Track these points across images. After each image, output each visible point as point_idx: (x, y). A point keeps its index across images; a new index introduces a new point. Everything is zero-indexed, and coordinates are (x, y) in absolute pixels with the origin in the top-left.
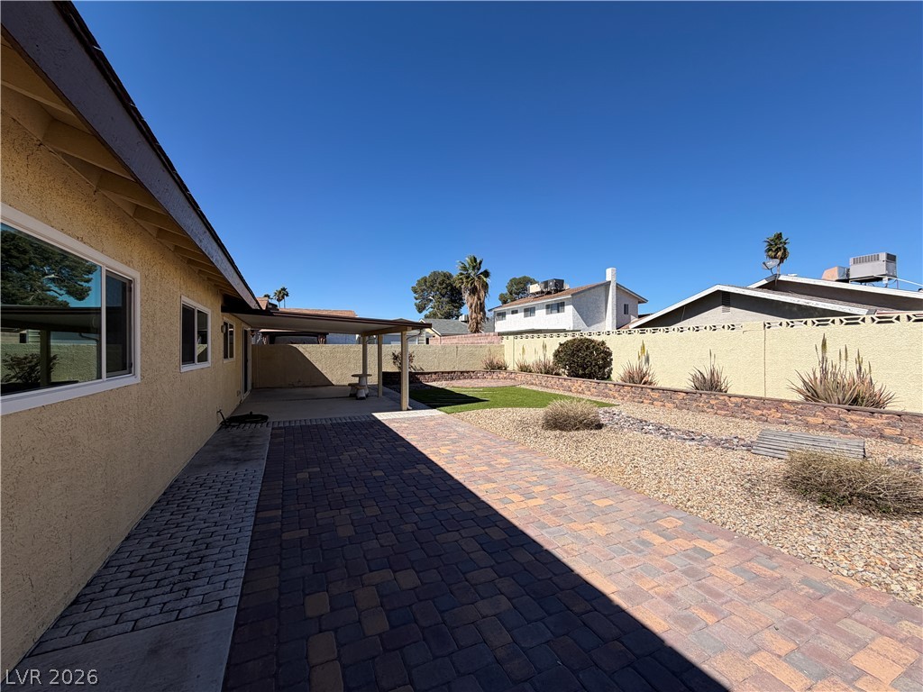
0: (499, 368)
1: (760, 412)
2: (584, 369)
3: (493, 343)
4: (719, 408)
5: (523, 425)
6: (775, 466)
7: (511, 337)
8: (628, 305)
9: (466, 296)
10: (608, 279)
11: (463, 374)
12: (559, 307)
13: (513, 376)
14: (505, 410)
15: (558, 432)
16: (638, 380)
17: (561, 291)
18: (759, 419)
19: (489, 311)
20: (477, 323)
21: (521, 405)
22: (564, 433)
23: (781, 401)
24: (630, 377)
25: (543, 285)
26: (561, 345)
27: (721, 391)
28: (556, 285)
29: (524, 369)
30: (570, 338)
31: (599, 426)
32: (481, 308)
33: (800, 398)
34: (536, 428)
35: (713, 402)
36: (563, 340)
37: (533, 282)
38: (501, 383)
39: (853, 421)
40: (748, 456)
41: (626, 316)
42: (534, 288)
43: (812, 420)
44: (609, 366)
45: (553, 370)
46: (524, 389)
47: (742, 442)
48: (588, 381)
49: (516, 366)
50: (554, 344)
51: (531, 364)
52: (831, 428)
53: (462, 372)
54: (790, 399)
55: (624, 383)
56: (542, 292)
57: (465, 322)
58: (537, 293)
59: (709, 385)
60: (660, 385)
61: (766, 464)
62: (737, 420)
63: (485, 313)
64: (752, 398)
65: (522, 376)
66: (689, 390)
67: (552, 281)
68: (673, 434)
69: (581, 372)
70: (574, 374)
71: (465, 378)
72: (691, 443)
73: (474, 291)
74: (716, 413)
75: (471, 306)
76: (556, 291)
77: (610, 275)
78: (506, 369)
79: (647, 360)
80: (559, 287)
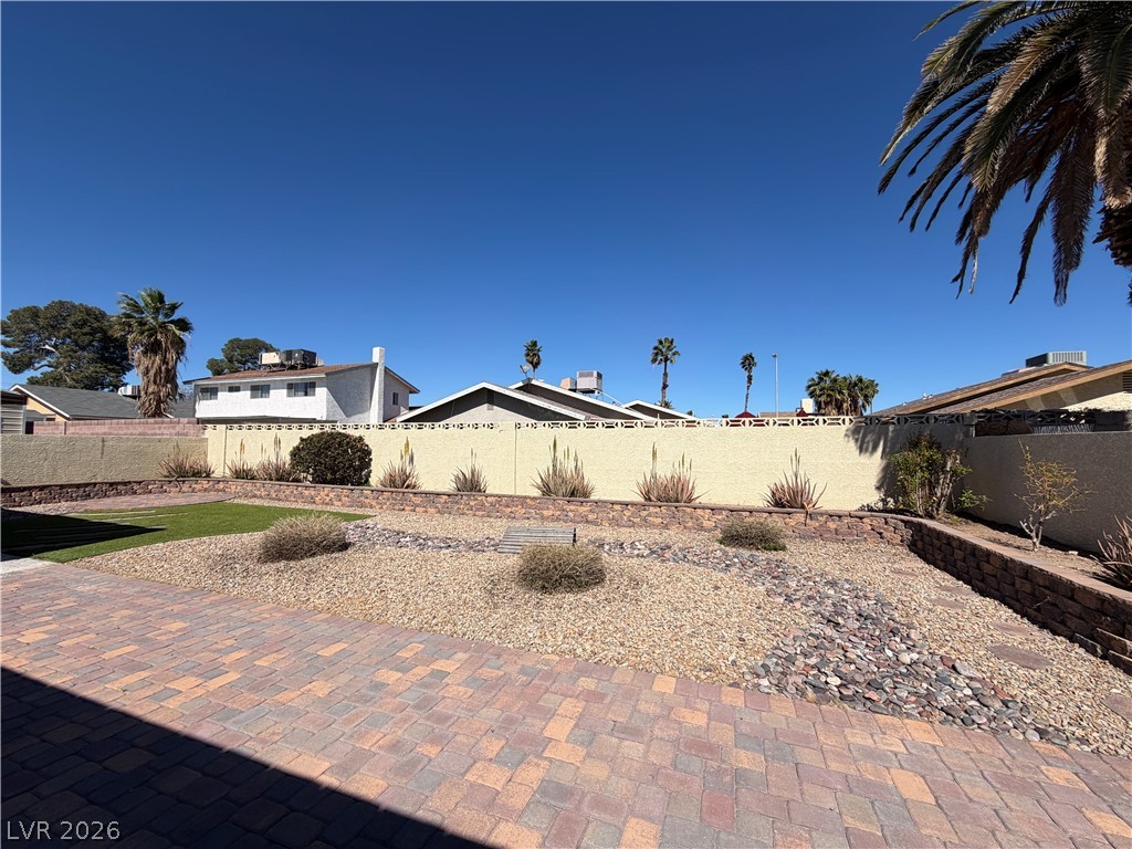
0: (194, 475)
1: (510, 510)
2: (334, 473)
3: (186, 435)
4: (477, 510)
5: (226, 562)
6: (513, 562)
7: (221, 427)
8: (398, 394)
9: (136, 354)
10: (376, 359)
11: (114, 487)
12: (307, 388)
13: (221, 485)
14: (195, 541)
15: (282, 564)
16: (400, 483)
17: (310, 367)
18: (509, 517)
19: (185, 383)
20: (159, 402)
21: (228, 531)
22: (292, 563)
23: (525, 497)
24: (391, 480)
25: (284, 356)
26: (302, 440)
27: (480, 491)
28: (304, 358)
29: (242, 474)
30: (316, 431)
31: (345, 546)
32: (170, 377)
33: (537, 493)
34: (247, 563)
35: (472, 503)
36: (306, 433)
37: (269, 349)
38: (196, 499)
39: (571, 511)
40: (495, 555)
41: (395, 406)
42: (269, 358)
43: (546, 513)
44: (368, 468)
45: (289, 474)
46: (237, 505)
47: (492, 543)
48: (338, 488)
49: (227, 471)
50: (292, 438)
51: (255, 468)
52: (558, 519)
53: (111, 484)
54: (532, 495)
55: (383, 489)
56: (282, 365)
57: (133, 397)
58: (274, 365)
59: (470, 485)
60: (423, 489)
61: (508, 562)
62: (492, 520)
63: (176, 386)
64: (504, 496)
65: (236, 487)
66: (451, 492)
67: (299, 351)
68: (430, 543)
69: (329, 476)
70: (320, 480)
71: (119, 494)
72: (447, 551)
73: (153, 348)
74: (474, 515)
75: (147, 371)
76: (305, 367)
77: (377, 355)
78: (208, 476)
79: (412, 460)
80: (308, 360)
